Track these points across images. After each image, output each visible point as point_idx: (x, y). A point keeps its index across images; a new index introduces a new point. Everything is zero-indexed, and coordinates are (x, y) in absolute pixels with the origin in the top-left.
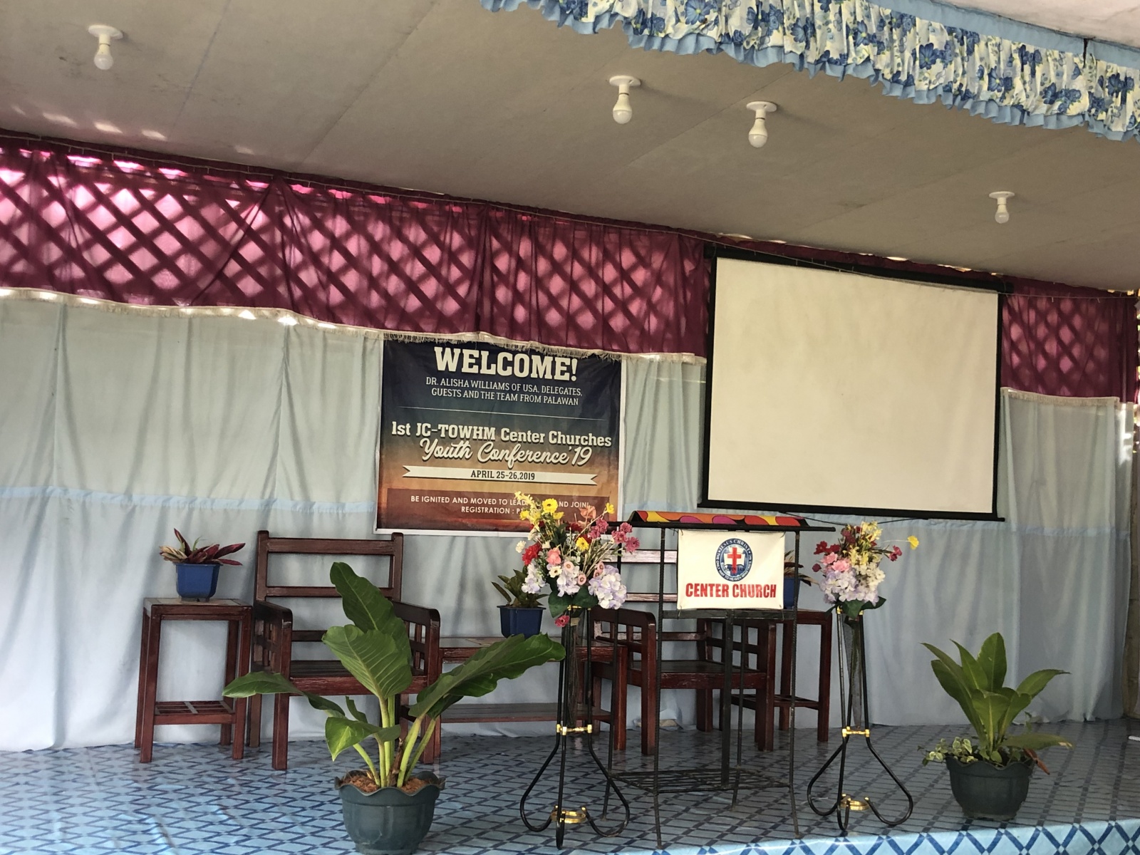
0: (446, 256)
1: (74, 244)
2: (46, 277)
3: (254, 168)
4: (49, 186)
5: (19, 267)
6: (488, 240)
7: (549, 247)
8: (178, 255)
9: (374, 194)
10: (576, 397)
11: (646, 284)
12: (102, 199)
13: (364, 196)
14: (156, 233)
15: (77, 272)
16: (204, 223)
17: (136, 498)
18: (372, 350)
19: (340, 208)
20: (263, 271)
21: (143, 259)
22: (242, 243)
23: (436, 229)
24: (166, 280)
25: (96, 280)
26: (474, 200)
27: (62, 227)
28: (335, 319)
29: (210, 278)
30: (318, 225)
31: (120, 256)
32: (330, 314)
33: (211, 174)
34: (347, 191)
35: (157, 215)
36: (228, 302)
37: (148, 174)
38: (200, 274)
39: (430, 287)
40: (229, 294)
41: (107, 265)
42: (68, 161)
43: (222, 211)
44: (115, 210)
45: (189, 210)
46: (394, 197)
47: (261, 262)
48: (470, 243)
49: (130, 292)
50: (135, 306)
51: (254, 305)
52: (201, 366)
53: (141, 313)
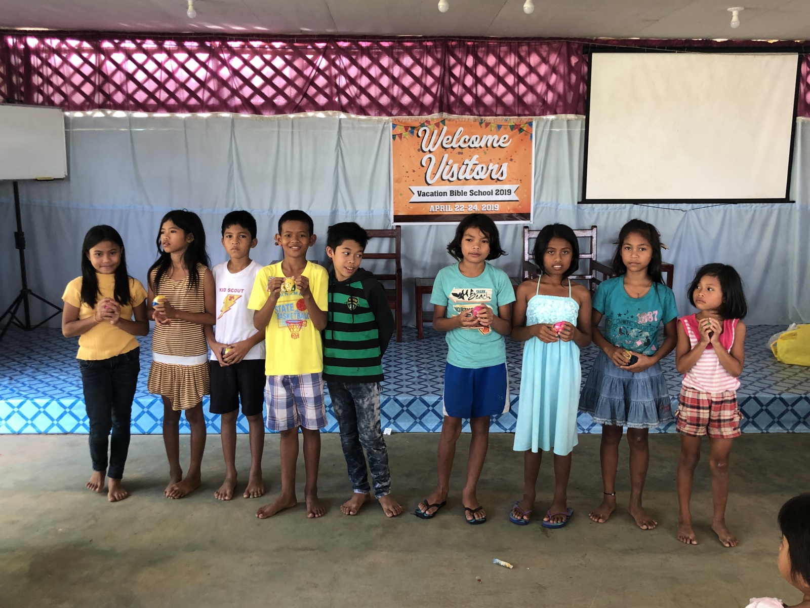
0: (424, 71)
1: (235, 87)
2: (224, 105)
3: (319, 36)
4: (220, 59)
5: (212, 101)
6: (447, 59)
7: (485, 59)
8: (285, 87)
9: (382, 41)
11: (546, 75)
12: (246, 63)
13: (378, 43)
14: (273, 77)
15: (237, 101)
16: (295, 69)
19: (365, 52)
20: (327, 91)
21: (269, 91)
22: (315, 77)
23: (418, 57)
24: (280, 101)
25: (247, 105)
26: (438, 37)
27: (229, 79)
28: (366, 114)
29: (301, 97)
30: (354, 62)
31: (257, 91)
32: (362, 111)
33: (297, 42)
34: (368, 41)
35: (273, 67)
36: (311, 110)
37: (267, 47)
38: (296, 96)
39: (416, 90)
40: (311, 105)
41: (252, 96)
42: (228, 45)
43: (305, 62)
44: (252, 68)
45: (289, 63)
46: (393, 42)
47: (326, 86)
48: (438, 62)
49: (263, 109)
50: (266, 116)
51: (324, 110)
52: (301, 145)
53: (269, 119)
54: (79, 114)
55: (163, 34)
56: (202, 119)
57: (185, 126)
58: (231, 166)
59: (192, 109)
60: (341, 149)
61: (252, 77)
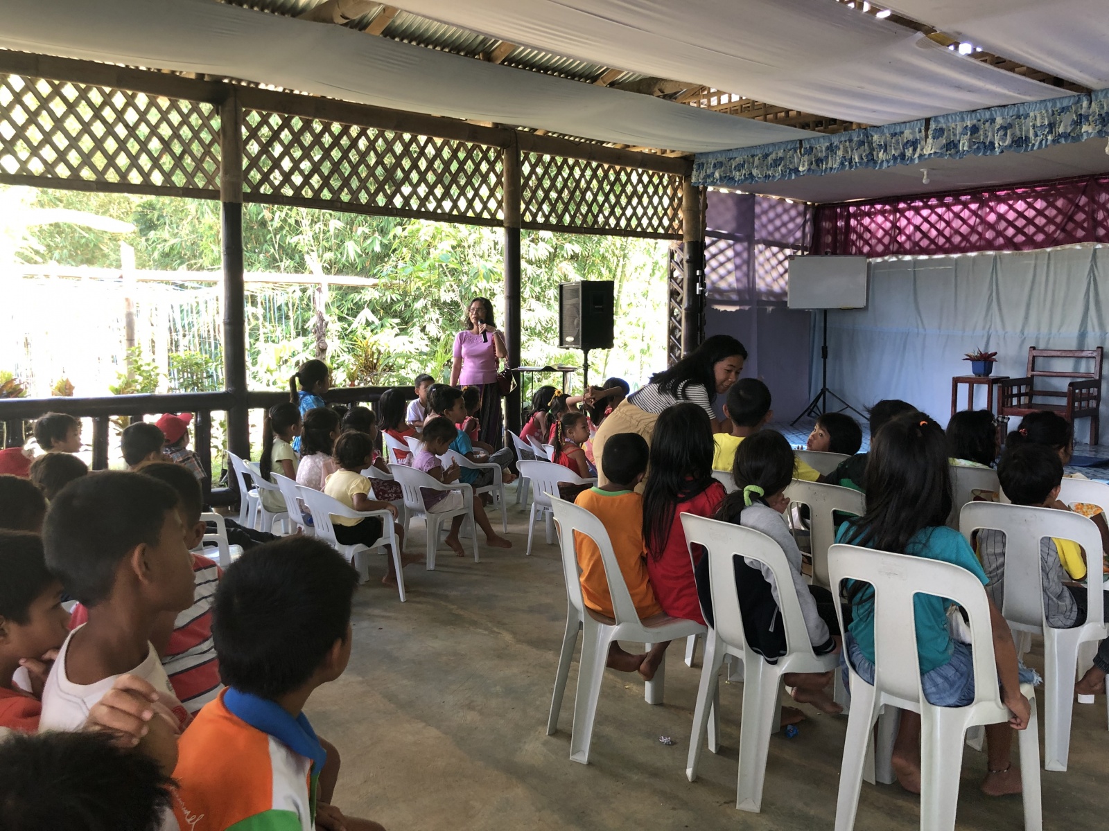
1: (1000, 229)
2: (990, 245)
3: (1079, 177)
4: (989, 207)
5: (980, 242)
8: (1045, 225)
12: (1011, 207)
15: (1001, 240)
16: (1056, 208)
17: (1026, 333)
20: (1086, 225)
21: (1031, 230)
22: (1074, 213)
24: (1040, 237)
25: (1010, 244)
27: (995, 223)
29: (1060, 232)
31: (1019, 231)
33: (1059, 184)
35: (1035, 209)
36: (1068, 243)
37: (1029, 192)
38: (1055, 231)
40: (1068, 238)
41: (1014, 235)
42: (995, 195)
44: (1016, 211)
45: (1051, 205)
47: (1084, 221)
49: (1024, 246)
50: (1026, 251)
51: (1081, 242)
52: (1055, 273)
53: (1029, 253)
54: (879, 260)
55: (945, 192)
56: (970, 257)
57: (956, 264)
58: (991, 294)
59: (964, 250)
60: (1094, 274)
61: (1016, 219)
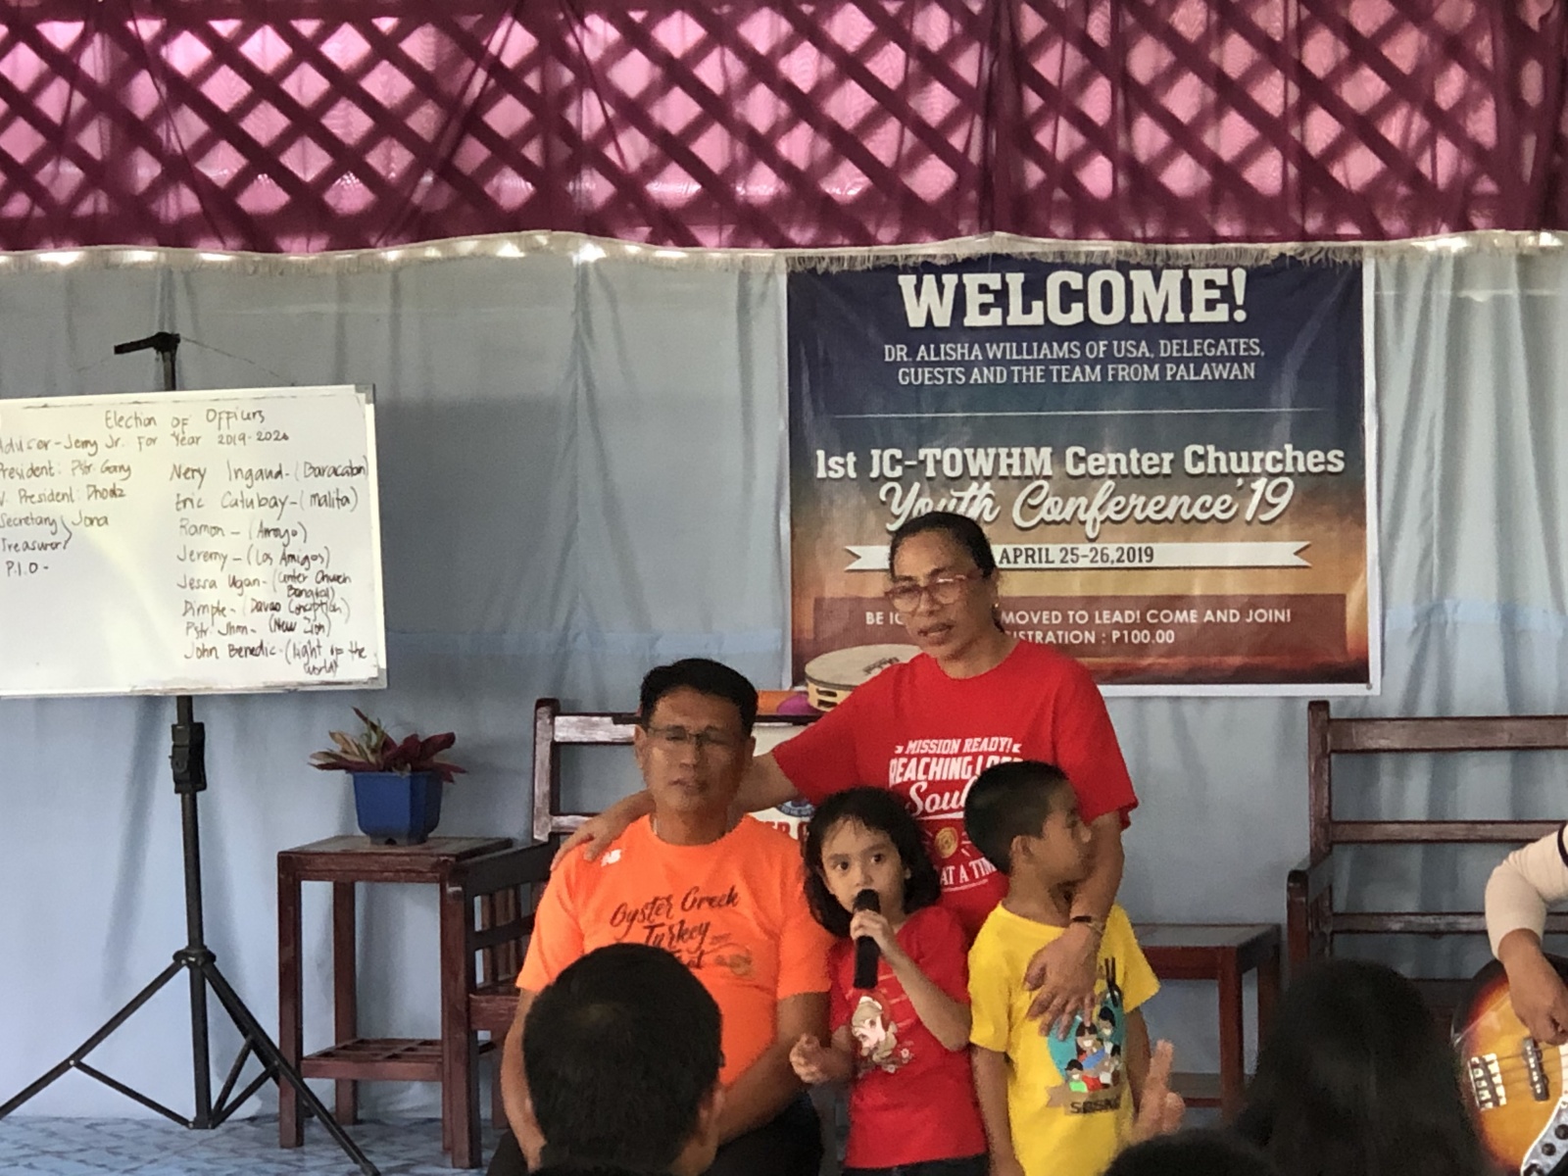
0: (918, 66)
1: (177, 148)
4: (126, 40)
5: (92, 203)
7: (1163, 8)
8: (370, 141)
10: (1249, 359)
12: (224, 52)
14: (326, 103)
15: (184, 202)
16: (409, 68)
18: (763, 296)
20: (532, 152)
21: (307, 161)
22: (487, 99)
23: (891, 8)
25: (222, 216)
27: (154, 117)
28: (686, 241)
29: (428, 179)
30: (636, 37)
31: (262, 160)
32: (671, 226)
35: (326, 67)
38: (413, 173)
40: (468, 209)
41: (243, 180)
43: (447, 41)
44: (246, 69)
45: (385, 49)
47: (526, 134)
48: (970, 28)
49: (283, 230)
50: (295, 258)
51: (519, 230)
52: (427, 370)
53: (306, 271)
56: (52, 270)
60: (587, 380)
61: (245, 107)
